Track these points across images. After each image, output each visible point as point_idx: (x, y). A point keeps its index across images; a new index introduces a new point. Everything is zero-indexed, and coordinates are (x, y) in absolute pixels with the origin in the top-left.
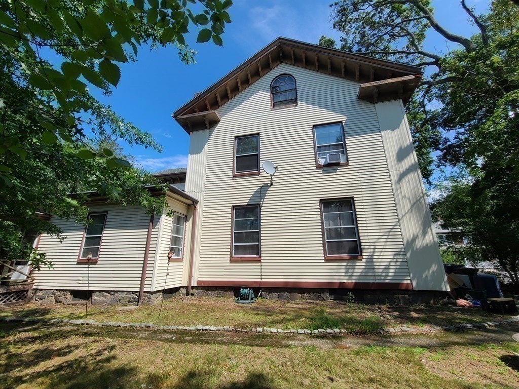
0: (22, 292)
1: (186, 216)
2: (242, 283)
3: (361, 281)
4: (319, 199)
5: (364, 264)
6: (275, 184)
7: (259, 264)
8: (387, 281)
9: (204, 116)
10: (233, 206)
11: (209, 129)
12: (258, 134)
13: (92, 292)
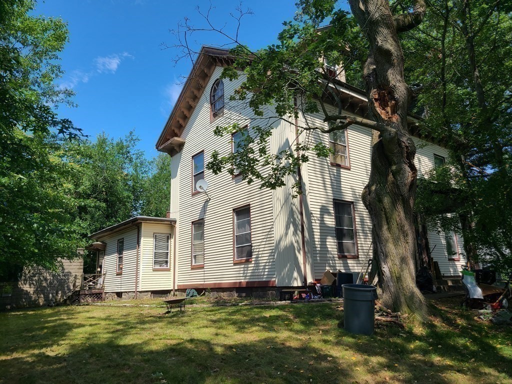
0: (99, 294)
1: (170, 234)
2: (196, 286)
3: (251, 280)
4: (232, 209)
5: (253, 265)
6: (212, 199)
7: (203, 270)
8: (264, 280)
9: (171, 144)
10: (192, 222)
11: (180, 152)
12: (203, 151)
13: (122, 293)
